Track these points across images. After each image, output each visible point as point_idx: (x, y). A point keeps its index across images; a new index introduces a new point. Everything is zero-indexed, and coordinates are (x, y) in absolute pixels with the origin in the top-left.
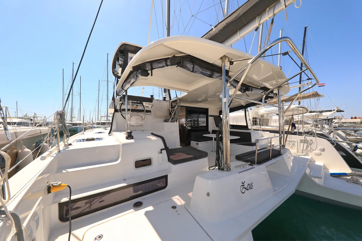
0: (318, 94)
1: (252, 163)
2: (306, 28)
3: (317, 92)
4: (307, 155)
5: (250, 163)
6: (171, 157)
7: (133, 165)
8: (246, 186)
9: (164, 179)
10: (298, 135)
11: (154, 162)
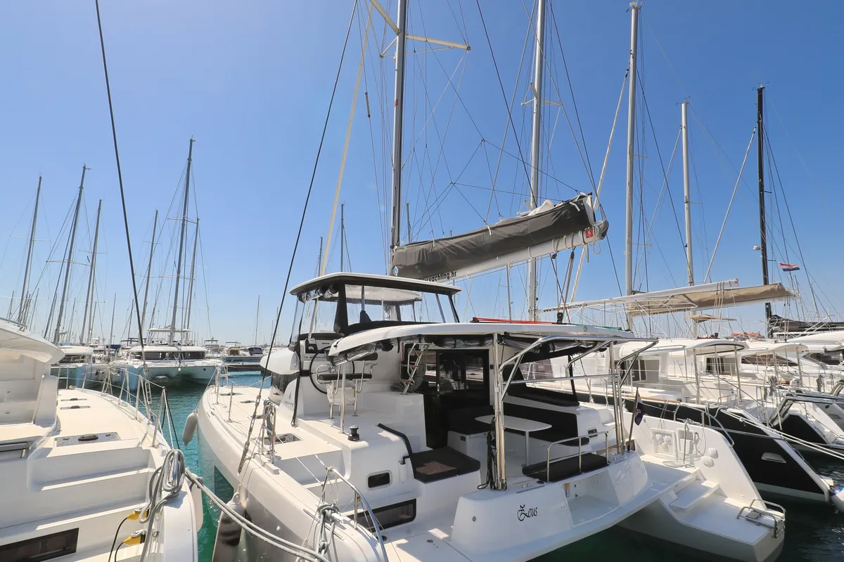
0: (783, 289)
1: (543, 479)
2: (760, 91)
3: (780, 284)
4: (692, 465)
5: (538, 480)
6: (419, 470)
7: (366, 482)
8: (526, 511)
9: (411, 505)
10: (677, 420)
11: (393, 478)
